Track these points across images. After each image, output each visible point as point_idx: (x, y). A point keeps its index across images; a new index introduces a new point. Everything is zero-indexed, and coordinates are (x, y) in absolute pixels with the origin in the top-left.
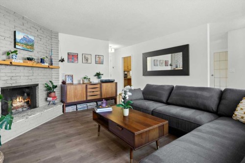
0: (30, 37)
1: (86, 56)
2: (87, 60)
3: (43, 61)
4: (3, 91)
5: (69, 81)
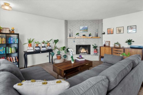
0: (85, 27)
1: (119, 29)
2: (120, 31)
3: (90, 35)
4: (77, 46)
5: (107, 45)
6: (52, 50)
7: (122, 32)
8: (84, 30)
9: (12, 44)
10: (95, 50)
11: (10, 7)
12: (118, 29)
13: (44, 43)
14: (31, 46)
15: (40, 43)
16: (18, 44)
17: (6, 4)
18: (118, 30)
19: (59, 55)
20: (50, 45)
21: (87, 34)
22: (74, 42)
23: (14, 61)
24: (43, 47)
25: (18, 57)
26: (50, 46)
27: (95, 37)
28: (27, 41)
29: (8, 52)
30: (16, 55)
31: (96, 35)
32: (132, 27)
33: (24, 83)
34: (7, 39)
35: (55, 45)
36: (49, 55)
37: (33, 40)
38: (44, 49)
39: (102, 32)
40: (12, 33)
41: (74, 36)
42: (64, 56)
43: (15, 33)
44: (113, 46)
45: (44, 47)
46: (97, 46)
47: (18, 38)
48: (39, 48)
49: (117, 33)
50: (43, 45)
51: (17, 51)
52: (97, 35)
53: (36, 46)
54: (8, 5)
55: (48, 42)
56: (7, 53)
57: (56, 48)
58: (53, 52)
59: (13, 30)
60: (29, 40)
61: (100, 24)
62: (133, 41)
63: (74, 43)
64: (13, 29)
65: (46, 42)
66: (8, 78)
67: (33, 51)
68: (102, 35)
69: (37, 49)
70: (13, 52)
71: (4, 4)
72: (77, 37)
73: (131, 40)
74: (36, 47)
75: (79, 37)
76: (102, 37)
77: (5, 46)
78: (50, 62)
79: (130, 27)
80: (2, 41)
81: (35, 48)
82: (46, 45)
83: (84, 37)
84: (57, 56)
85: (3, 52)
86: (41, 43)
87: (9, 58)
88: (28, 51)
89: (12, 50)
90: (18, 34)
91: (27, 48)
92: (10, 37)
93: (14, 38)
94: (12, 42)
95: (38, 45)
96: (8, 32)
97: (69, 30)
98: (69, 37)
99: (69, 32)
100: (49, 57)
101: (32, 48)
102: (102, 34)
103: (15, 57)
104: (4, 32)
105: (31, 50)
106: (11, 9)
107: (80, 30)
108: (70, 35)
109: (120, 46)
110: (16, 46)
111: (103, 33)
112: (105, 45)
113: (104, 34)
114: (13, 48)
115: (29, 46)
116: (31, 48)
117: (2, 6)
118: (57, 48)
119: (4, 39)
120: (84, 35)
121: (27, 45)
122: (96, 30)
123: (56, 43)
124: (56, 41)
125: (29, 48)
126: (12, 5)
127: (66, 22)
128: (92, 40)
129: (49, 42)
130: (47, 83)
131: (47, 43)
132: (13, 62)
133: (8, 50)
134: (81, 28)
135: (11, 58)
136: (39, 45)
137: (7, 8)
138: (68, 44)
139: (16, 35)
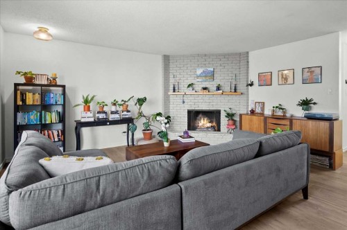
0: (209, 69)
2: (286, 79)
3: (218, 88)
4: (189, 112)
5: (258, 110)
6: (133, 119)
7: (290, 80)
8: (206, 76)
9: (53, 105)
10: (231, 122)
11: (50, 35)
12: (282, 75)
13: (115, 104)
14: (89, 110)
15: (107, 105)
16: (64, 106)
17: (41, 30)
18: (282, 77)
19: (148, 130)
20: (129, 109)
21: (212, 86)
22: (184, 102)
23: (56, 139)
24: (112, 113)
25: (63, 132)
26: (128, 111)
27: (231, 93)
28: (81, 101)
29: (45, 121)
30: (60, 126)
31: (233, 88)
32: (313, 69)
33: (54, 158)
34: (44, 95)
35: (140, 108)
36: (126, 130)
37: (93, 97)
38: (116, 117)
39: (247, 81)
40: (52, 83)
41: (184, 89)
42: (159, 133)
43: (58, 84)
44: (270, 113)
45: (116, 112)
46: (234, 112)
47: (64, 94)
48: (104, 115)
49: (280, 83)
50: (113, 109)
51: (62, 119)
52: (235, 87)
53: (98, 110)
54: (46, 31)
55: (123, 102)
56: (43, 122)
57: (141, 114)
58: (133, 124)
59: (54, 79)
60: (85, 97)
61: (243, 63)
62: (315, 103)
63: (183, 105)
64: (54, 76)
65: (120, 103)
66: (33, 152)
67: (92, 120)
68: (248, 89)
69: (101, 116)
70: (54, 121)
71: (38, 30)
72: (189, 91)
73: (310, 100)
74: (98, 113)
75: (194, 91)
76: (248, 92)
77: (40, 109)
78: (128, 145)
79: (307, 70)
80: (33, 101)
81: (97, 115)
82: (120, 109)
83: (206, 92)
84: (144, 133)
85: (36, 121)
86: (110, 104)
87: (46, 132)
88: (83, 120)
89: (51, 117)
90: (64, 87)
91: (80, 114)
92: (50, 92)
93: (56, 94)
94: (53, 101)
95: (103, 108)
96: (45, 82)
97: (171, 76)
98: (171, 92)
99: (172, 81)
100: (126, 134)
101: (91, 115)
102: (247, 85)
103: (58, 132)
104: (37, 82)
105: (89, 117)
106: (51, 38)
107: (198, 77)
108: (174, 88)
109: (284, 113)
110: (60, 109)
111: (249, 83)
112: (253, 112)
113: (251, 85)
114: (54, 113)
115: (85, 111)
116: (89, 114)
117: (35, 33)
118: (144, 116)
119: (37, 96)
120: (205, 89)
121: (81, 108)
122: (234, 77)
123: (141, 105)
124: (141, 101)
125: (84, 115)
126: (53, 30)
127: (167, 59)
128: (225, 99)
129: (125, 102)
130: (83, 159)
131: (122, 105)
132: (55, 142)
133: (45, 117)
134: (199, 71)
135: (50, 132)
136: (106, 109)
137: (43, 36)
138: (171, 108)
139: (61, 89)
